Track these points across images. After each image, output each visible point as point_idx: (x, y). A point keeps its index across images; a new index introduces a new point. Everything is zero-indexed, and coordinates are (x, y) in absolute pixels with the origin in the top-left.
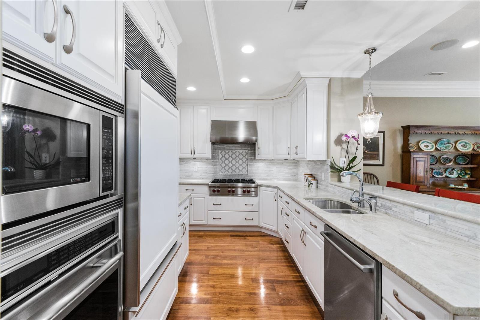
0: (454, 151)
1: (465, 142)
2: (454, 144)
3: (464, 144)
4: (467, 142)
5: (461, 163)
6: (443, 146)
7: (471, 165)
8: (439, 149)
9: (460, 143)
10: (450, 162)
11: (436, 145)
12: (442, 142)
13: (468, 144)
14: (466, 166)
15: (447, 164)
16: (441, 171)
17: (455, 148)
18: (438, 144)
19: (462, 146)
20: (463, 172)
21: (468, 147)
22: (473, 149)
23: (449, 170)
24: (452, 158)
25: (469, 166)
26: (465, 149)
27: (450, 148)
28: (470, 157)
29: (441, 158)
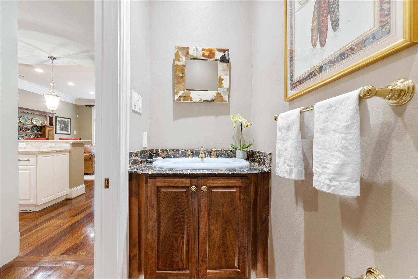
0: (31, 124)
1: (37, 119)
2: (31, 120)
3: (36, 120)
4: (38, 119)
5: (35, 131)
6: (24, 120)
7: (41, 132)
8: (22, 122)
9: (34, 120)
10: (29, 130)
11: (20, 119)
12: (24, 118)
13: (39, 120)
14: (38, 133)
15: (27, 132)
16: (23, 136)
17: (32, 122)
18: (21, 119)
19: (35, 121)
20: (36, 136)
21: (38, 122)
22: (41, 124)
23: (28, 135)
24: (30, 128)
25: (39, 133)
26: (37, 123)
27: (29, 122)
28: (39, 128)
29: (23, 128)
